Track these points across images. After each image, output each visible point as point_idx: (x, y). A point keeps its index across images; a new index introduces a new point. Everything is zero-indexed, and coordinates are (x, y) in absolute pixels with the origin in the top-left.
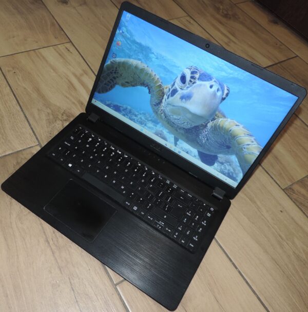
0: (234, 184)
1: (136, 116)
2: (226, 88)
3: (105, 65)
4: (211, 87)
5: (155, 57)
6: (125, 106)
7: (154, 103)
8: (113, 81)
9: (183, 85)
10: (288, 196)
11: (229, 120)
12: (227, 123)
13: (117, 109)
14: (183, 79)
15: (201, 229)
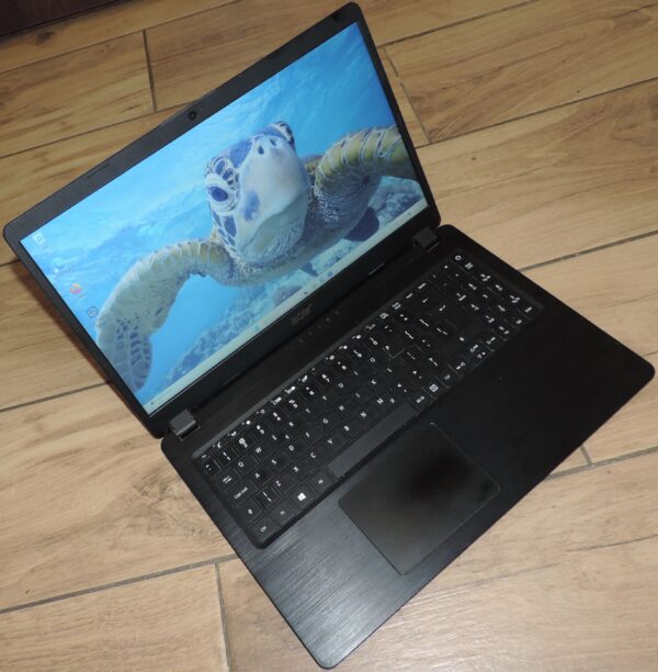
0: (421, 205)
1: (226, 327)
2: (278, 127)
3: (97, 343)
4: (261, 151)
5: (149, 227)
6: (198, 342)
7: (226, 277)
8: (138, 342)
9: (228, 201)
10: (445, 140)
11: (328, 153)
12: (330, 160)
13: (192, 361)
14: (219, 194)
15: (497, 286)
